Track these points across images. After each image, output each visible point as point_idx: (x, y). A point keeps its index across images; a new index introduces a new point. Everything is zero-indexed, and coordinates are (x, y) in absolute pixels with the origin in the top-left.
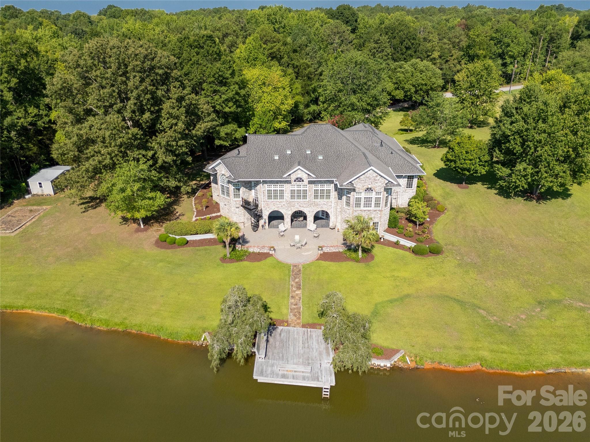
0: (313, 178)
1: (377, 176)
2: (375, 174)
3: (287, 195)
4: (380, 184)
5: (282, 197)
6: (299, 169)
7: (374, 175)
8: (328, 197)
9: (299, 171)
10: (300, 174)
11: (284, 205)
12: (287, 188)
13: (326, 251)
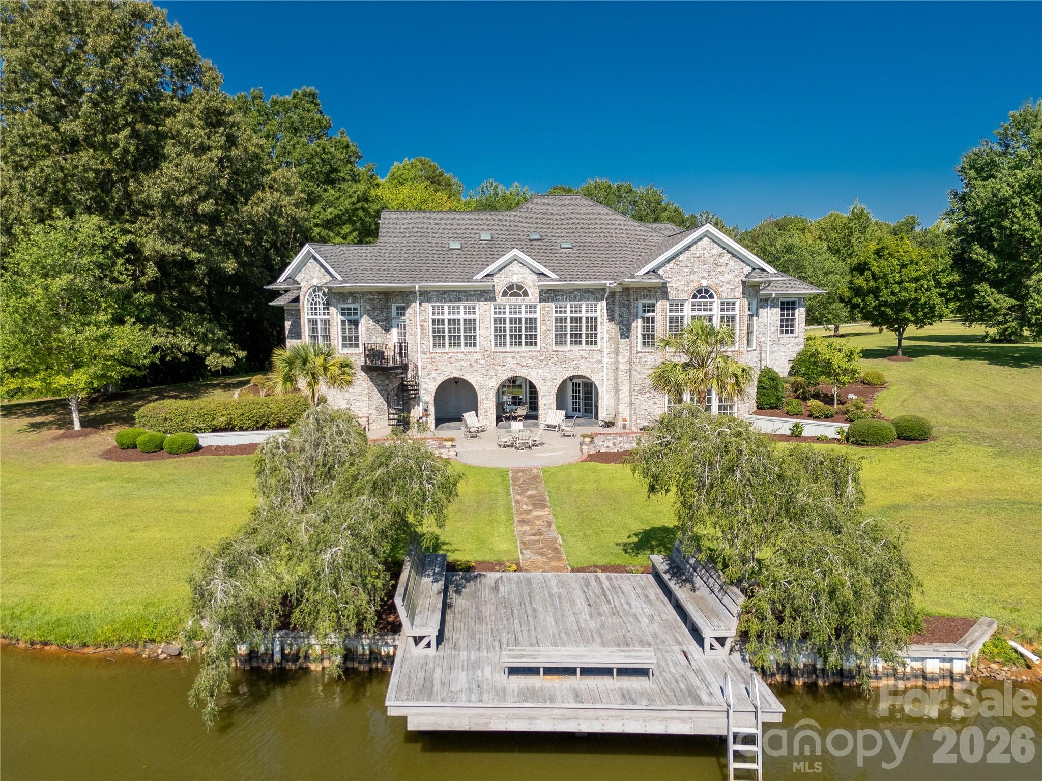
0: (553, 280)
1: (721, 255)
2: (717, 250)
3: (485, 333)
4: (731, 276)
5: (471, 340)
6: (515, 259)
7: (715, 251)
8: (592, 338)
9: (515, 267)
10: (518, 275)
11: (476, 361)
12: (484, 313)
13: (603, 450)
